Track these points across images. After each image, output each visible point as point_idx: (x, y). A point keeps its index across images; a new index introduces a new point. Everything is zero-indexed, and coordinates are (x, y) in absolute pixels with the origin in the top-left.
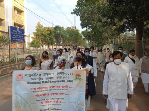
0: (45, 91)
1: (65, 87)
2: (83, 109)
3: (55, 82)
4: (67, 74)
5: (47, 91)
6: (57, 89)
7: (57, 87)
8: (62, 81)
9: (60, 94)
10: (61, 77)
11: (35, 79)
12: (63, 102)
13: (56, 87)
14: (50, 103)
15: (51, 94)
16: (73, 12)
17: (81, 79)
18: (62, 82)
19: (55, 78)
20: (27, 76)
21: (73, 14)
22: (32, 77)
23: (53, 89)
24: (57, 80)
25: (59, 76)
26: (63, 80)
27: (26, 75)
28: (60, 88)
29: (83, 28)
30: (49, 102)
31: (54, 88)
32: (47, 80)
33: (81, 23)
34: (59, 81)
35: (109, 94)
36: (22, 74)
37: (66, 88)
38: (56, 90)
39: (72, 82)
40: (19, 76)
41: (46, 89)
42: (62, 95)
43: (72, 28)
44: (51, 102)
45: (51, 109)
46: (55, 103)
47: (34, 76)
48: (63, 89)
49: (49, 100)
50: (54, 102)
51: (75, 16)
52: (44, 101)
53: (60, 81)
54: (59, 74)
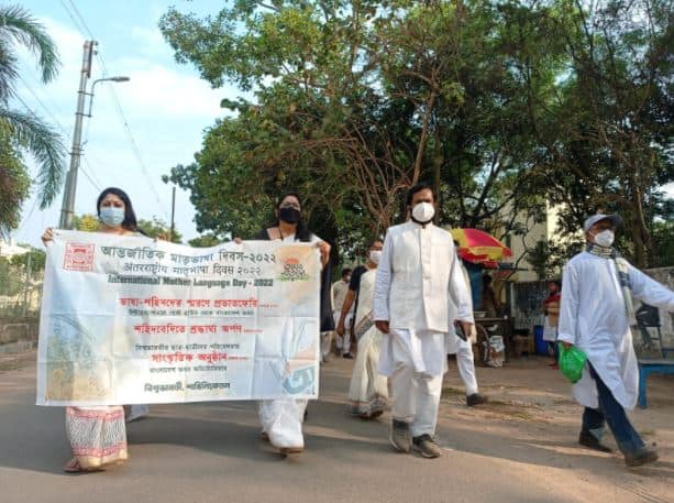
0: (173, 313)
1: (245, 303)
2: (312, 369)
3: (210, 284)
4: (252, 259)
5: (177, 317)
6: (215, 309)
7: (216, 302)
8: (236, 283)
9: (225, 329)
10: (229, 270)
11: (140, 267)
12: (233, 358)
13: (212, 303)
14: (185, 363)
15: (193, 328)
16: (170, 175)
17: (302, 275)
18: (234, 285)
19: (211, 269)
20: (109, 253)
21: (170, 182)
22: (128, 260)
23: (200, 309)
24: (217, 278)
25: (224, 263)
26: (239, 279)
27: (106, 250)
28: (227, 309)
29: (200, 230)
30: (182, 356)
31: (206, 308)
32: (182, 276)
33: (197, 216)
34: (223, 284)
35: (393, 316)
36: (89, 246)
37: (247, 309)
38: (211, 313)
39: (271, 285)
40: (76, 251)
41: (175, 308)
42: (231, 332)
43: (154, 225)
44: (190, 357)
45: (188, 387)
46: (204, 363)
47: (137, 255)
48: (237, 313)
49: (184, 351)
50: (202, 357)
51: (174, 189)
52: (164, 352)
53: (228, 283)
54: (225, 256)
